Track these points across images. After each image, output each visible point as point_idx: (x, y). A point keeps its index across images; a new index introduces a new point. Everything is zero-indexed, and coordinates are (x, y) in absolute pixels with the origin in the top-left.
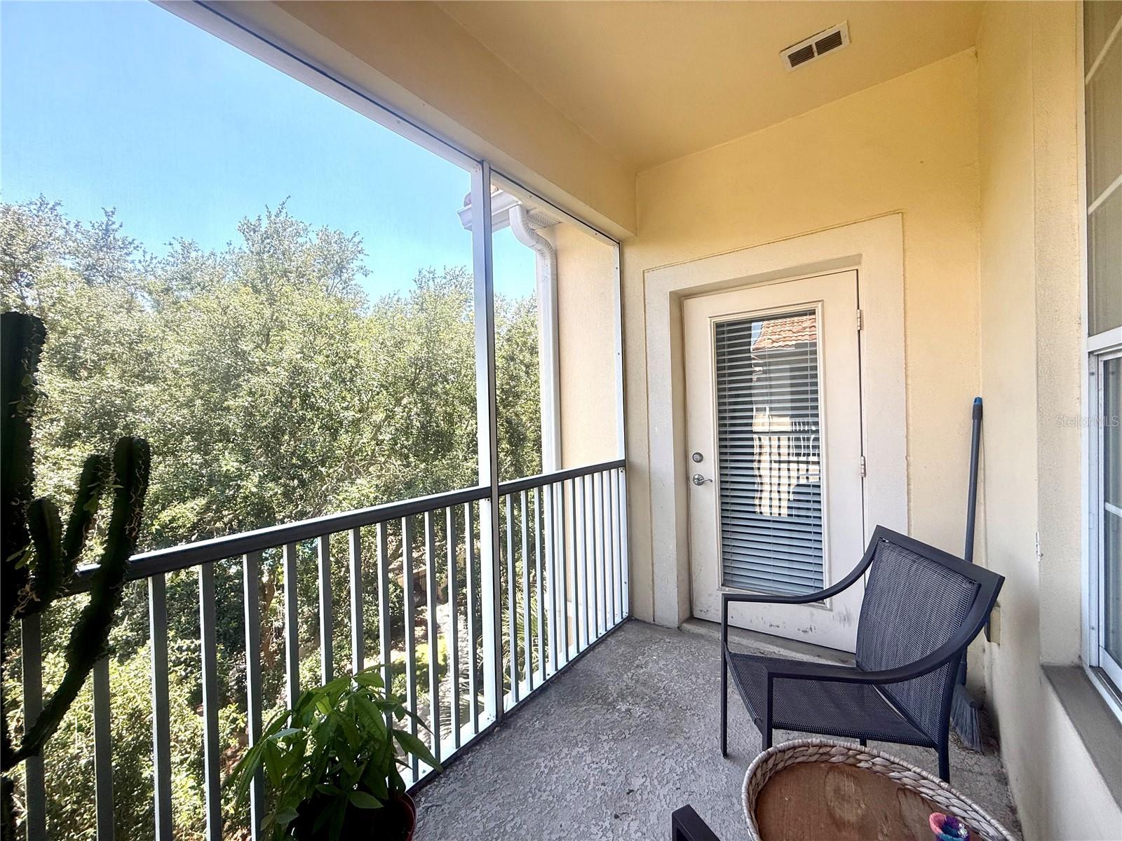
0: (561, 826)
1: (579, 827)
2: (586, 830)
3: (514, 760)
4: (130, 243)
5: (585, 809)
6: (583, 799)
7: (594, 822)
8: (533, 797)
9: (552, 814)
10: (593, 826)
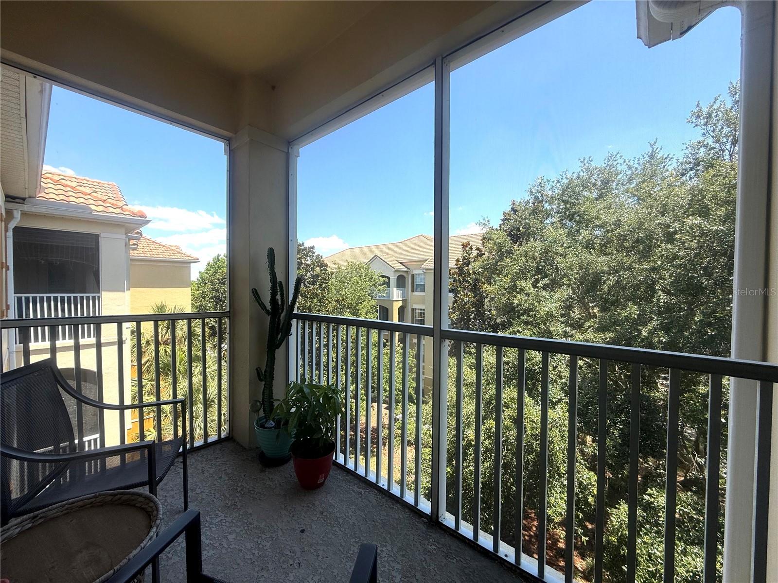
0: (327, 557)
1: (322, 568)
2: (318, 572)
3: (391, 531)
4: (666, 158)
5: (335, 574)
6: (345, 574)
7: (323, 579)
8: (356, 542)
9: (338, 552)
10: (319, 577)
